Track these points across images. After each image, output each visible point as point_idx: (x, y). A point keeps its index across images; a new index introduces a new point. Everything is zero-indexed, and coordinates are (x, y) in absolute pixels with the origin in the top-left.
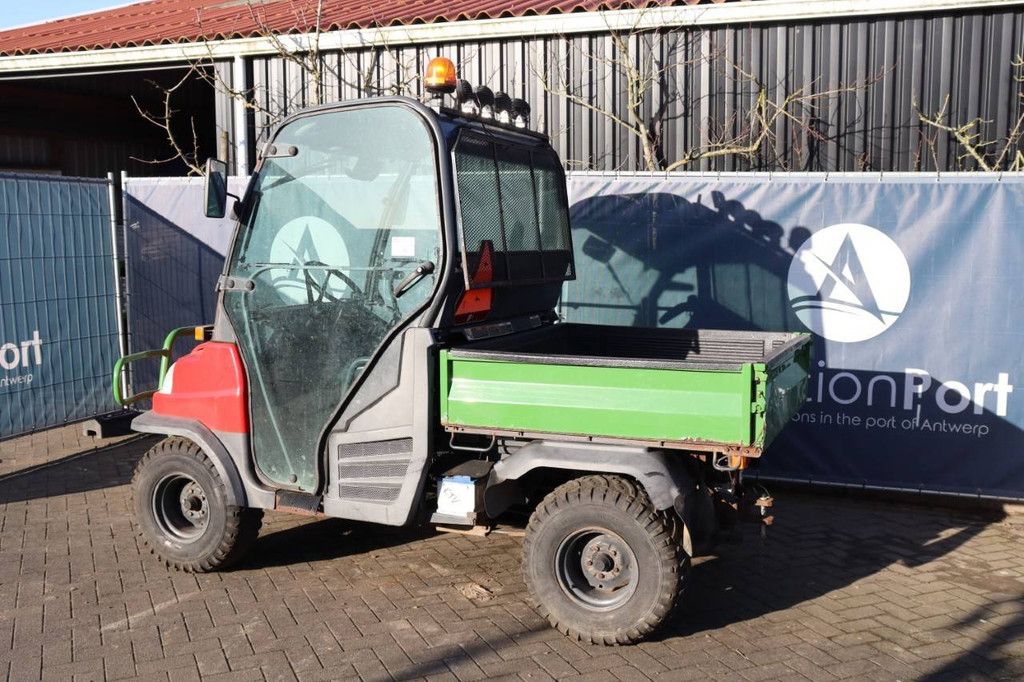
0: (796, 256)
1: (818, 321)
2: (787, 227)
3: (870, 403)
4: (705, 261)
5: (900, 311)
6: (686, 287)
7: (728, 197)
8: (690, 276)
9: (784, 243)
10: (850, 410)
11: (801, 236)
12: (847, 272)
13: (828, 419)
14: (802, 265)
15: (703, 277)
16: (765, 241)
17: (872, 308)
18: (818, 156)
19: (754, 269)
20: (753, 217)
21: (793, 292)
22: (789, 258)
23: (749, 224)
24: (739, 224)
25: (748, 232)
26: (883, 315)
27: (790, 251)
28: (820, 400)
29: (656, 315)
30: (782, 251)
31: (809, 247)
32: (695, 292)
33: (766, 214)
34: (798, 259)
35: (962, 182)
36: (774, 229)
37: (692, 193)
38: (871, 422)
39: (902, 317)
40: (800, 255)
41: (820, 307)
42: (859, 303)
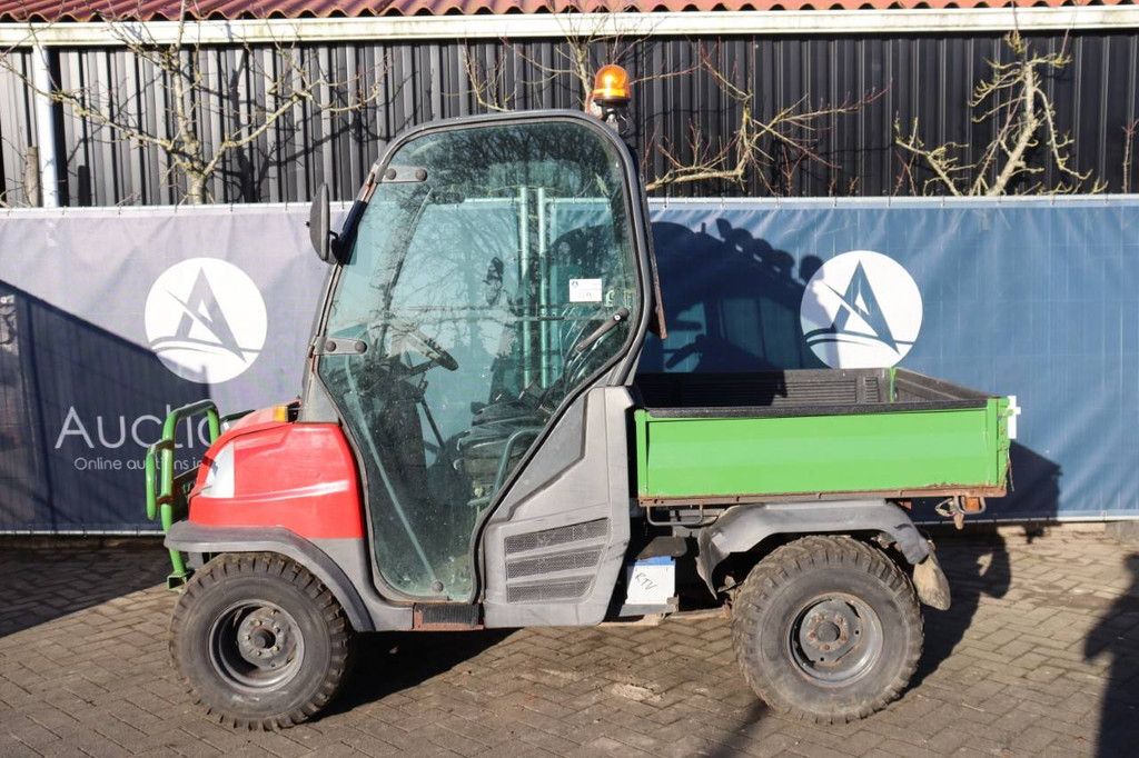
0: (808, 287)
1: (834, 355)
2: (798, 256)
4: (712, 296)
5: (913, 339)
6: (694, 326)
7: (736, 224)
8: (696, 314)
9: (795, 273)
11: (812, 266)
12: (860, 302)
14: (815, 296)
15: (711, 314)
16: (775, 272)
17: (885, 335)
19: (766, 304)
20: (762, 246)
21: (807, 325)
22: (801, 290)
23: (759, 255)
24: (747, 254)
25: (757, 262)
26: (897, 345)
27: (802, 282)
29: (662, 359)
30: (793, 282)
31: (821, 277)
32: (704, 331)
33: (776, 243)
34: (811, 291)
35: (965, 206)
36: (784, 259)
37: (694, 221)
39: (916, 345)
40: (812, 285)
41: (835, 340)
42: (874, 334)
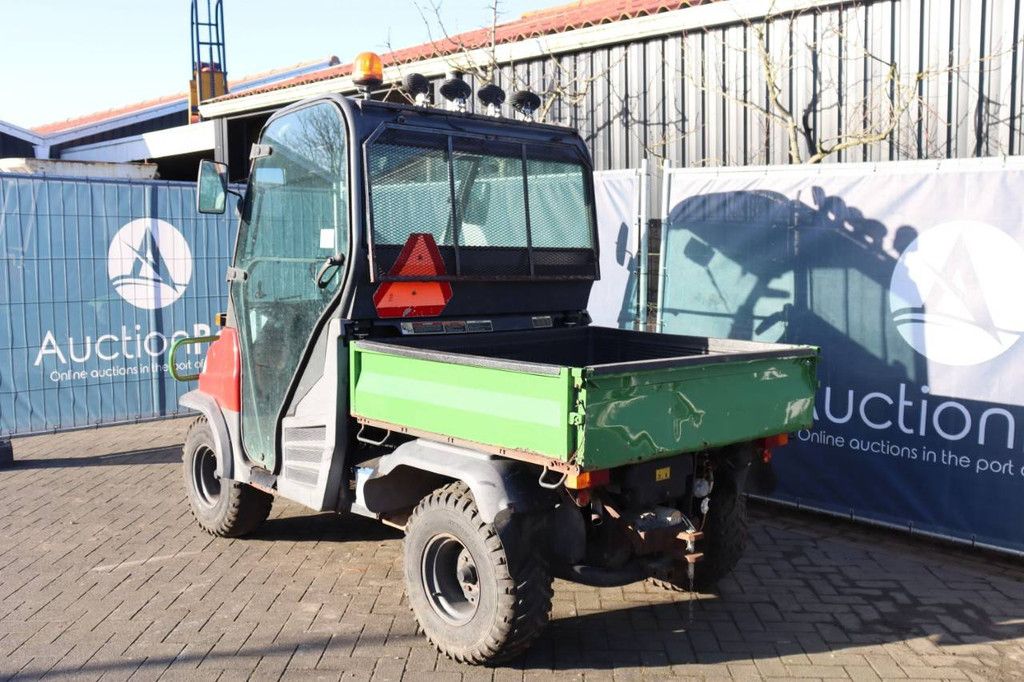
0: (901, 259)
1: (920, 336)
2: (892, 225)
3: (981, 441)
4: (802, 266)
6: (783, 294)
7: (829, 192)
8: (786, 282)
9: (888, 244)
10: (958, 448)
11: (906, 237)
12: (958, 279)
13: (931, 455)
14: (907, 269)
15: (801, 285)
16: (867, 243)
17: (986, 324)
18: (987, 144)
19: (855, 275)
20: (854, 215)
21: (896, 302)
22: (892, 262)
23: (850, 223)
24: (839, 223)
25: (847, 231)
26: (1000, 334)
27: (894, 254)
28: (922, 432)
29: (752, 324)
30: (884, 253)
31: (915, 249)
32: (791, 301)
33: (868, 213)
34: (902, 263)
36: (876, 228)
37: (791, 189)
38: (982, 465)
40: (904, 258)
41: (922, 321)
42: (973, 319)
